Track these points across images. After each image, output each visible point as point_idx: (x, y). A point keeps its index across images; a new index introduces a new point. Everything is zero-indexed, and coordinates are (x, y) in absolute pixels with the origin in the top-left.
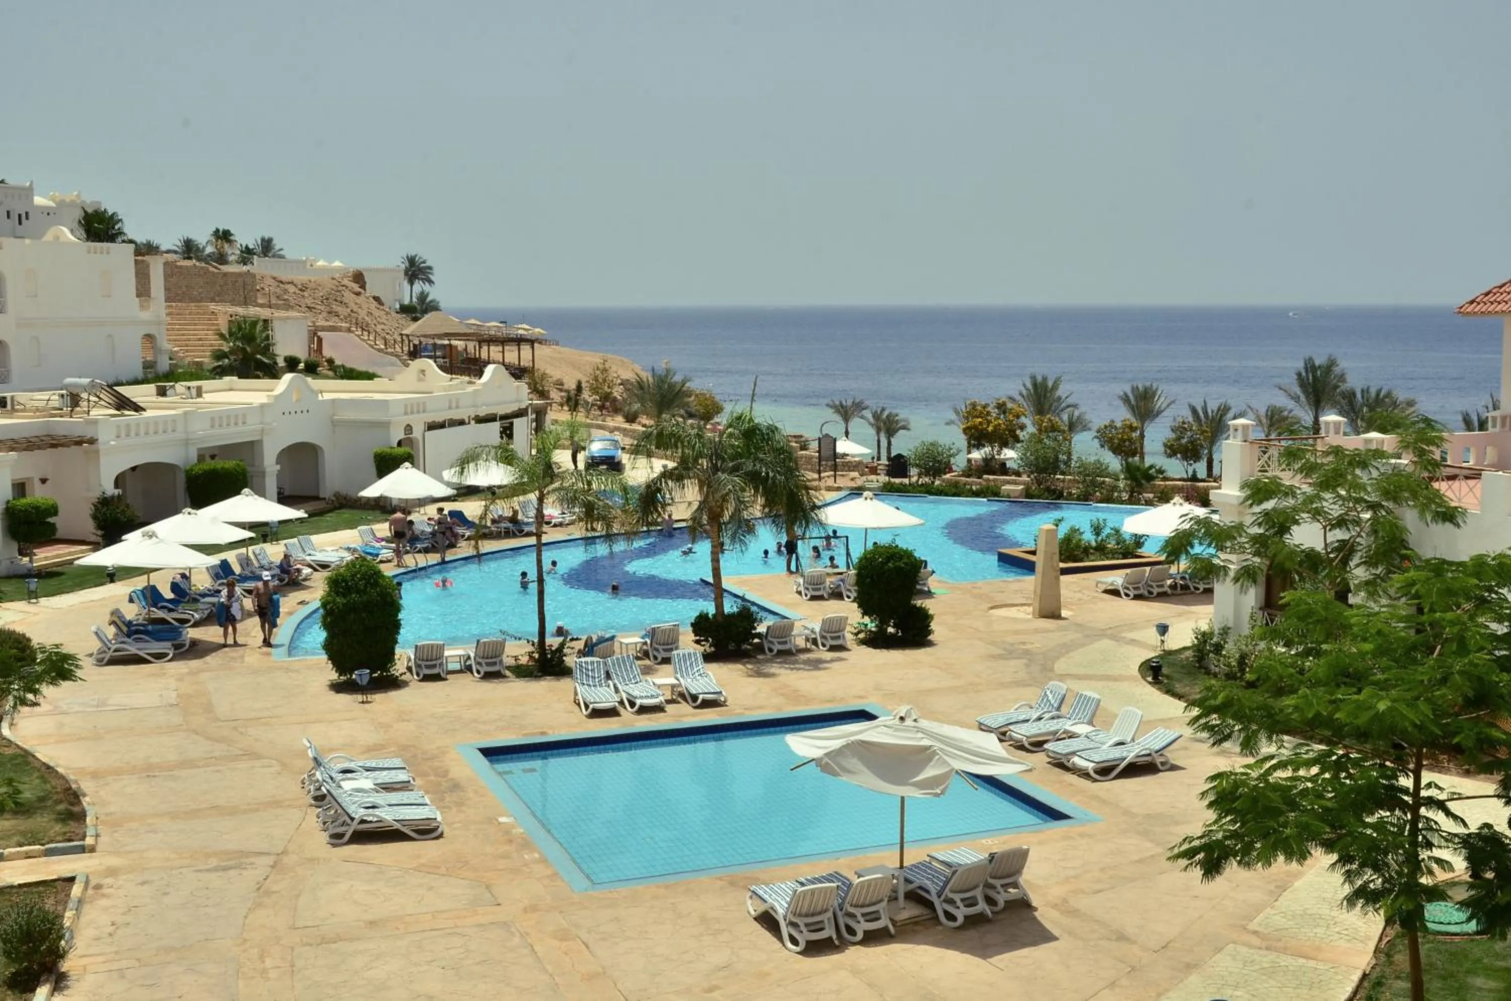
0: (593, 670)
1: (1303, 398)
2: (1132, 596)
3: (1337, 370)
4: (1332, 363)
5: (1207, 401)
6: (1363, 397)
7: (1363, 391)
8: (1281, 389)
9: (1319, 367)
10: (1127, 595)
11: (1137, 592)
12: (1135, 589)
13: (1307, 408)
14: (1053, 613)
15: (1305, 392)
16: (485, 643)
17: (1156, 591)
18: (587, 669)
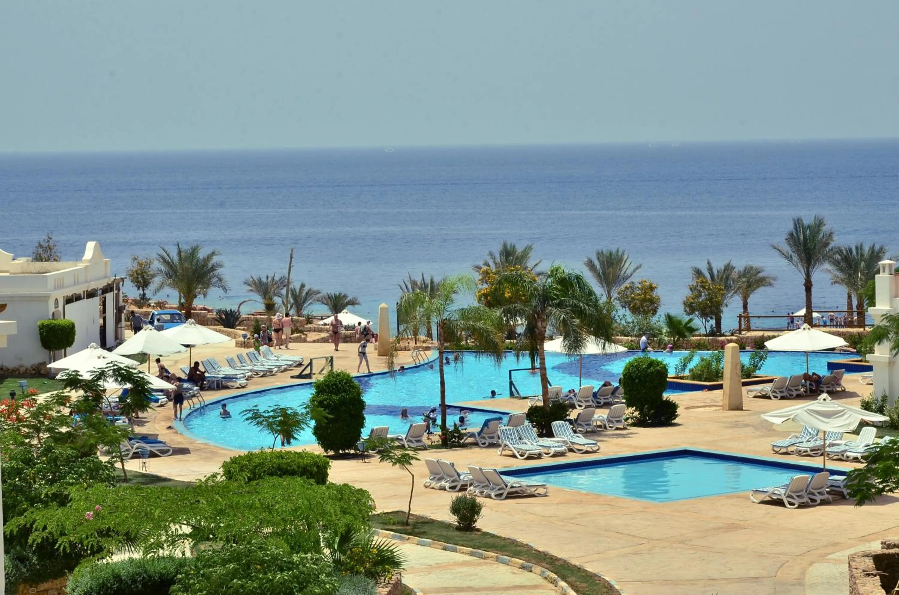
0: (511, 434)
1: (795, 258)
2: (779, 397)
3: (825, 229)
4: (820, 223)
5: (711, 261)
6: (857, 253)
7: (857, 248)
8: (775, 248)
9: (809, 227)
10: (775, 397)
11: (782, 395)
12: (781, 392)
13: (800, 266)
14: (738, 407)
15: (797, 251)
16: (415, 426)
17: (795, 393)
18: (507, 434)
